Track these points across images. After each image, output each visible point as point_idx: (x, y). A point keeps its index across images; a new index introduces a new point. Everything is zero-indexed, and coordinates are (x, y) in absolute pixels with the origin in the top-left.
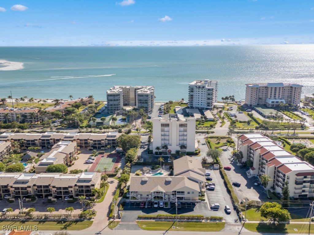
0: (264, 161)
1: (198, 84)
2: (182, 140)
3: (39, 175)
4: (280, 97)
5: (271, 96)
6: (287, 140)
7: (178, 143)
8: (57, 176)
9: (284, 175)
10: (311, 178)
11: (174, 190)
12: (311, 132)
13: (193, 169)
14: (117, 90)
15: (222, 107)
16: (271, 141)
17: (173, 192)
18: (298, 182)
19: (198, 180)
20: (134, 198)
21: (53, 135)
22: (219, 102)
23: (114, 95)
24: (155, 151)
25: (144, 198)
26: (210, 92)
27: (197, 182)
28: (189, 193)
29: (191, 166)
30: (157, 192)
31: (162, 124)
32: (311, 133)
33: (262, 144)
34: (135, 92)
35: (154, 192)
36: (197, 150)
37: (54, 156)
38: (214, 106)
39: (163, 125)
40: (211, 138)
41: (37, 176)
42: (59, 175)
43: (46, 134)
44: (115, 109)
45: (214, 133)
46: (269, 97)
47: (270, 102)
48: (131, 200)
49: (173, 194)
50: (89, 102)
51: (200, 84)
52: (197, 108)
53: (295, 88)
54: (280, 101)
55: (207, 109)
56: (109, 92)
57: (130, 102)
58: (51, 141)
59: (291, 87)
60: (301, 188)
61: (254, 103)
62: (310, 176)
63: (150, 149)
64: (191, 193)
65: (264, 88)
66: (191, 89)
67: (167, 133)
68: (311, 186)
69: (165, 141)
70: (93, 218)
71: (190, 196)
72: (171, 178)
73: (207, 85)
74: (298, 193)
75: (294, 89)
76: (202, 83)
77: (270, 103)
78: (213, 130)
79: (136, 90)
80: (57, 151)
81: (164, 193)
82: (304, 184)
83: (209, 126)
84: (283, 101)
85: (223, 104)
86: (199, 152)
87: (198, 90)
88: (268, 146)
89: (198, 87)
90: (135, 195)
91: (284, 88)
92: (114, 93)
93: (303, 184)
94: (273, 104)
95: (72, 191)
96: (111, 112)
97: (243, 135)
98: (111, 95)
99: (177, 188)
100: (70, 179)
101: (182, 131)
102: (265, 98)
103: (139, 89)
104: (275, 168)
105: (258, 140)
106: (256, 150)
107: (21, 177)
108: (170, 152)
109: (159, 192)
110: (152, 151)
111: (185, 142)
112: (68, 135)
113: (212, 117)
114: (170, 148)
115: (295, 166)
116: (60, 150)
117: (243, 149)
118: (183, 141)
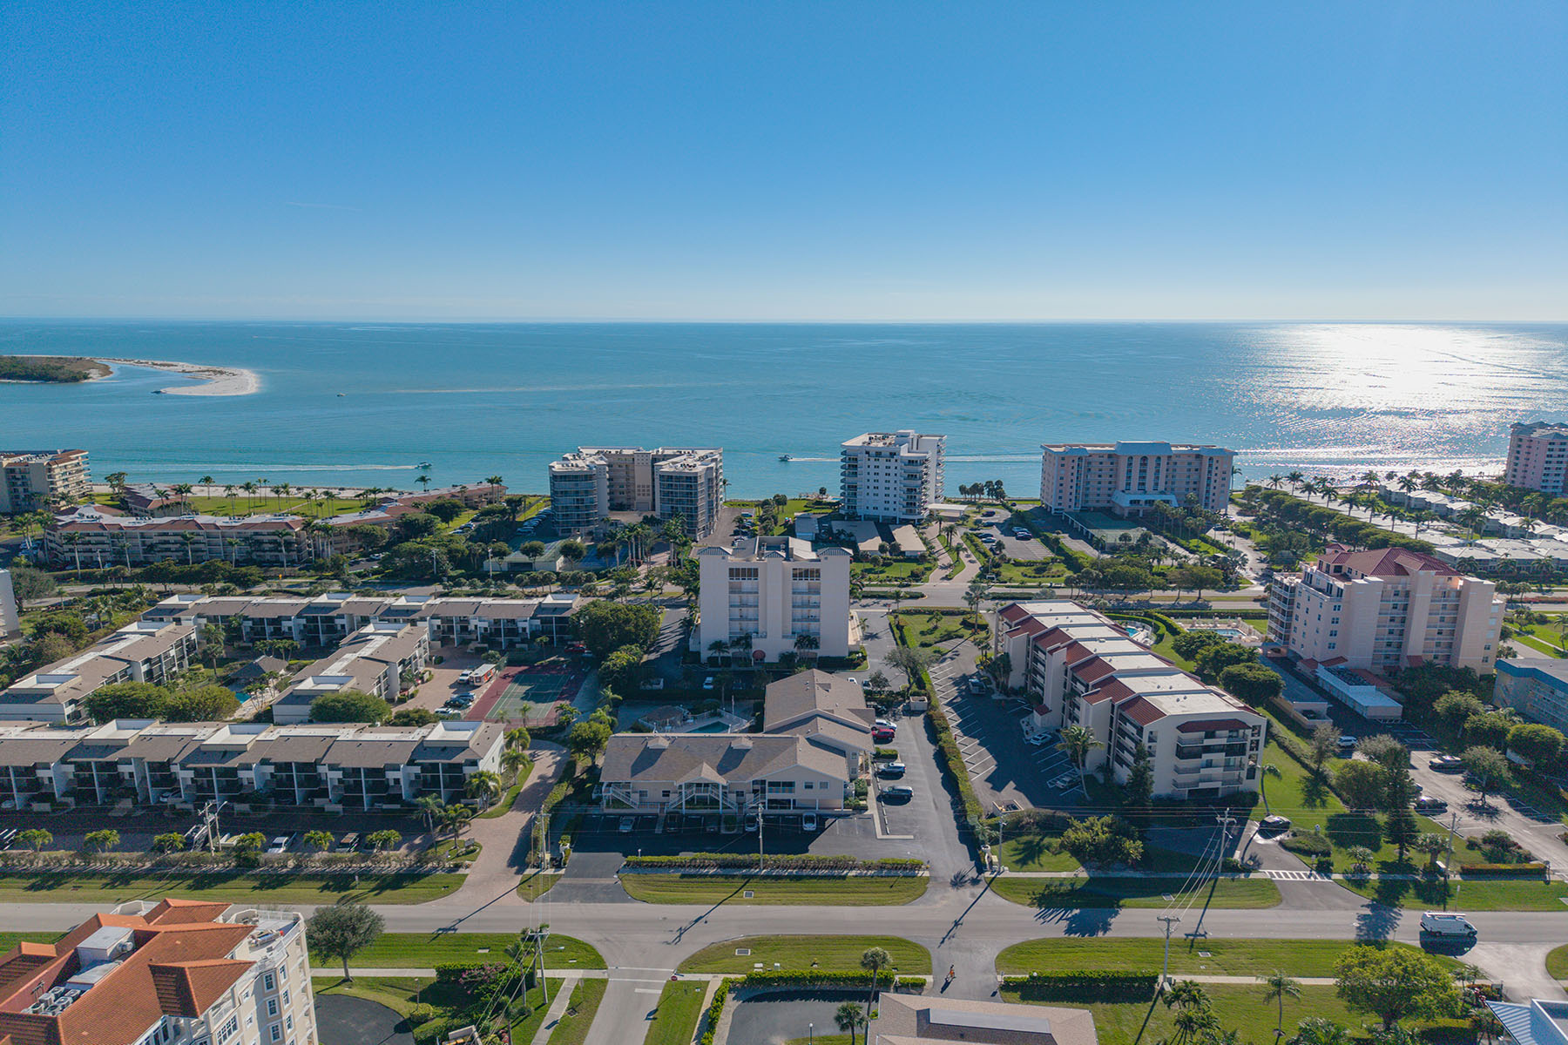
0: (1080, 687)
1: (874, 444)
2: (802, 620)
3: (284, 731)
4: (1161, 487)
5: (1128, 484)
6: (1172, 620)
7: (790, 631)
8: (346, 732)
9: (1140, 731)
10: (1230, 736)
11: (758, 777)
12: (1256, 595)
13: (832, 712)
14: (588, 459)
15: (958, 515)
16: (1106, 625)
17: (755, 782)
18: (1185, 751)
19: (846, 744)
20: (616, 802)
21: (348, 603)
22: (949, 501)
23: (576, 477)
24: (705, 654)
25: (653, 804)
26: (914, 472)
27: (841, 752)
28: (809, 786)
29: (823, 702)
30: (699, 785)
31: (731, 570)
32: (1256, 600)
33: (1075, 634)
34: (653, 467)
35: (689, 786)
36: (858, 653)
37: (345, 669)
38: (931, 515)
39: (734, 573)
40: (908, 613)
41: (275, 732)
42: (352, 731)
43: (323, 599)
44: (578, 522)
45: (923, 596)
46: (1122, 485)
47: (1123, 501)
48: (606, 811)
49: (755, 791)
50: (489, 496)
51: (881, 445)
52: (868, 518)
53: (1211, 459)
54: (1158, 498)
55: (905, 522)
56: (557, 467)
57: (634, 499)
58: (339, 622)
59: (1198, 456)
60: (1197, 770)
61: (1069, 506)
62: (1226, 733)
63: (692, 648)
64: (816, 786)
65: (1105, 459)
66: (851, 462)
67: (751, 598)
68: (1232, 764)
69: (744, 623)
70: (467, 867)
71: (815, 795)
72: (750, 738)
73: (904, 448)
74: (1185, 785)
75: (1206, 463)
76: (888, 441)
77: (1126, 504)
78: (916, 588)
79: (655, 460)
80: (357, 655)
81: (724, 787)
82: (1206, 757)
83: (904, 575)
84: (1172, 498)
85: (963, 507)
86: (864, 658)
87: (873, 462)
88: (1095, 639)
89: (873, 453)
90: (620, 794)
91: (1174, 459)
92: (577, 469)
93: (1203, 755)
94: (1136, 507)
95: (397, 781)
96: (563, 531)
97: (1014, 604)
98: (565, 476)
99: (769, 773)
100: (391, 743)
101: (803, 593)
102: (1110, 489)
103: (665, 457)
104: (1113, 706)
105: (1062, 620)
106: (1051, 652)
107: (219, 735)
108: (760, 656)
109: (707, 785)
110: (698, 653)
111: (813, 625)
112: (402, 602)
113: (920, 547)
114: (757, 644)
115: (1178, 700)
116: (366, 651)
117: (1014, 645)
118: (805, 623)
